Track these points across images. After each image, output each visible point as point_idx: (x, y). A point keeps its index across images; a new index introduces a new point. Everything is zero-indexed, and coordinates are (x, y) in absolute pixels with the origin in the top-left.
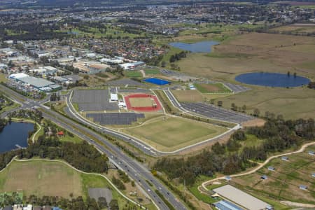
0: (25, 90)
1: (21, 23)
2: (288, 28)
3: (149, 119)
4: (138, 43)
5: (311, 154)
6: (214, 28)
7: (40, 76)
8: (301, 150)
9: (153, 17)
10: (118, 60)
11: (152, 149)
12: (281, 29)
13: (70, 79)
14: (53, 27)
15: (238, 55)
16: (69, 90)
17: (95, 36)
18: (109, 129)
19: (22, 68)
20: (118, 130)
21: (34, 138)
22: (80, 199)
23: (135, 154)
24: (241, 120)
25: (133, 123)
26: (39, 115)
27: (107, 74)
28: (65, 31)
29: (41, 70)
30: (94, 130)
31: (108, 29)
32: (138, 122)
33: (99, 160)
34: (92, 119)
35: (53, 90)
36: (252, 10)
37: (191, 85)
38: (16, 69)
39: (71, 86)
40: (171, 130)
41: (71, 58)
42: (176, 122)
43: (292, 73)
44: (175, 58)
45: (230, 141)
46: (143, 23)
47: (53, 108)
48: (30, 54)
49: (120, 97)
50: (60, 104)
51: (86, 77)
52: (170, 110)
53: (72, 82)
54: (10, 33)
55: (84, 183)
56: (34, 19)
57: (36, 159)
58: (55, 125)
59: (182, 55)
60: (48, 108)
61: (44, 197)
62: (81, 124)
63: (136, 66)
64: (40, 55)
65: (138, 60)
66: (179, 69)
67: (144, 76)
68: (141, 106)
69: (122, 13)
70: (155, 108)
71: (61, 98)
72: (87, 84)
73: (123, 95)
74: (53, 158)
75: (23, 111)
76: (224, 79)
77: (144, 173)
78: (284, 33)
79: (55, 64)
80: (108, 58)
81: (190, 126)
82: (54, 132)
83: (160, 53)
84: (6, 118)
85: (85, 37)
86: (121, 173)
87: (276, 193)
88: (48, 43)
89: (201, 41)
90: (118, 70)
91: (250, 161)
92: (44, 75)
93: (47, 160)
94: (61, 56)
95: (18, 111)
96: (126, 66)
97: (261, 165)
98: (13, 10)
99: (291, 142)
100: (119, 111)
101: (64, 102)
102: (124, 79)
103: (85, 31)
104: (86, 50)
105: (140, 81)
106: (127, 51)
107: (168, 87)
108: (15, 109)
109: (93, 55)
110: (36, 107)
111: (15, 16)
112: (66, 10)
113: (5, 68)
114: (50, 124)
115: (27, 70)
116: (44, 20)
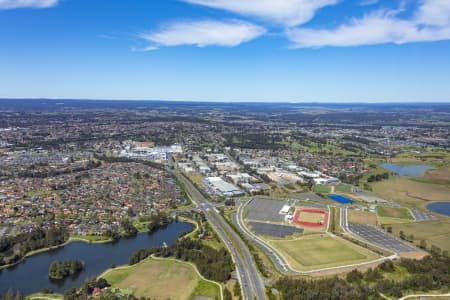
0: (209, 193)
1: (251, 133)
3: (306, 234)
6: (440, 153)
7: (232, 181)
9: (383, 137)
10: (315, 175)
11: (287, 267)
13: (258, 187)
14: (276, 138)
16: (250, 198)
17: (312, 150)
18: (261, 239)
19: (222, 173)
23: (266, 268)
25: (287, 237)
27: (296, 187)
28: (284, 143)
29: (237, 176)
31: (327, 145)
32: (292, 236)
33: (226, 269)
34: (250, 227)
35: (235, 196)
37: (373, 207)
38: (216, 173)
39: (255, 193)
40: (320, 249)
42: (330, 240)
44: (373, 179)
46: (367, 142)
47: (222, 213)
48: (238, 161)
49: (292, 209)
50: (232, 209)
52: (334, 229)
53: (257, 190)
54: (235, 140)
55: (197, 289)
56: (265, 130)
57: (172, 259)
58: (212, 230)
59: (385, 176)
60: (218, 212)
62: (236, 230)
63: (329, 182)
64: (246, 163)
65: (335, 176)
66: (371, 190)
67: (332, 192)
69: (353, 131)
70: (319, 224)
71: (237, 204)
72: (270, 193)
73: (297, 208)
74: (187, 260)
75: (193, 212)
76: (413, 206)
77: (259, 290)
79: (253, 173)
80: (307, 171)
81: (343, 248)
82: (206, 235)
83: (362, 172)
84: (174, 217)
85: (299, 150)
86: (237, 286)
88: (260, 153)
89: (415, 164)
90: (310, 184)
91: (382, 295)
92: (236, 182)
93: (180, 261)
94: (265, 165)
95: (189, 211)
96: (318, 181)
100: (282, 224)
101: (237, 208)
102: (311, 192)
103: (304, 145)
104: (292, 162)
105: (323, 196)
106: (330, 166)
107: (348, 206)
108: (188, 209)
109: (295, 167)
110: (208, 209)
111: (251, 126)
112: (301, 124)
113: (207, 171)
114: (207, 226)
115: (225, 175)
116: (272, 132)
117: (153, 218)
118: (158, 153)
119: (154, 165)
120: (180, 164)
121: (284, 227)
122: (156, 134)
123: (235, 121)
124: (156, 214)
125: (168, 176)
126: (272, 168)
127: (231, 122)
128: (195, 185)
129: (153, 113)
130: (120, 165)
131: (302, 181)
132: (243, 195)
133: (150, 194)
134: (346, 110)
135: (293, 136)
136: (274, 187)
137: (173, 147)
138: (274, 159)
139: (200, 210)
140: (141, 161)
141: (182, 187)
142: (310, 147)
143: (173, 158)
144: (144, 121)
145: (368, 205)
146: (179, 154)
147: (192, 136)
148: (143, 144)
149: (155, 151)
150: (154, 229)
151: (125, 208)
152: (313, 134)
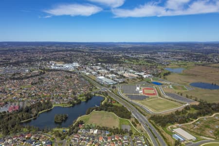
0: (102, 83)
1: (105, 56)
2: (215, 65)
3: (151, 98)
4: (151, 67)
5: (217, 118)
6: (184, 63)
7: (110, 78)
8: (213, 116)
9: (160, 57)
10: (142, 74)
12: (212, 65)
13: (121, 80)
14: (118, 58)
15: (192, 75)
16: (120, 85)
18: (134, 101)
19: (103, 74)
20: (137, 102)
21: (103, 103)
22: (117, 129)
23: (142, 112)
24: (189, 102)
26: (106, 94)
27: (137, 79)
28: (122, 61)
29: (110, 76)
30: (128, 101)
31: (140, 61)
32: (146, 99)
33: (128, 114)
34: (127, 97)
35: (114, 84)
36: (201, 56)
37: (171, 86)
38: (100, 75)
39: (122, 83)
40: (160, 104)
41: (123, 72)
42: (162, 100)
43: (214, 83)
44: (166, 74)
45: (183, 110)
46: (155, 59)
47: (112, 91)
48: (106, 69)
49: (140, 89)
50: (116, 90)
51: (128, 80)
52: (160, 96)
54: (100, 60)
55: (120, 122)
56: (110, 55)
57: (102, 112)
58: (112, 99)
59: (168, 73)
61: (103, 127)
62: (123, 98)
63: (149, 77)
64: (110, 70)
65: (150, 74)
66: (167, 79)
67: (152, 81)
70: (154, 94)
71: (117, 88)
72: (128, 82)
73: (142, 88)
74: (109, 111)
75: (100, 92)
76: (185, 84)
77: (145, 120)
78: (213, 67)
79: (116, 74)
80: (138, 73)
81: (168, 103)
82: (111, 101)
83: (159, 72)
84: (93, 94)
85: (130, 64)
86: (136, 120)
87: (199, 133)
88: (114, 65)
89: (177, 68)
90: (142, 78)
91: (191, 119)
92: (111, 78)
93: (107, 112)
94: (119, 70)
95: (98, 91)
96: (145, 76)
97: (195, 121)
99: (209, 112)
100: (139, 95)
102: (144, 81)
103: (131, 61)
104: (130, 69)
105: (149, 83)
106: (146, 70)
107: (161, 86)
110: (106, 90)
111: (103, 53)
112: (124, 52)
113: (96, 74)
114: (110, 98)
115: (105, 75)
116: (114, 56)
117: (85, 95)
119: (71, 72)
120: (82, 71)
121: (141, 96)
122: (63, 58)
124: (84, 93)
125: (80, 77)
127: (93, 51)
128: (94, 80)
130: (54, 73)
131: (138, 77)
132: (117, 84)
133: (77, 85)
134: (139, 46)
135: (123, 57)
137: (74, 64)
138: (122, 67)
139: (103, 91)
140: (63, 71)
141: (89, 81)
142: (134, 62)
143: (77, 68)
144: (53, 52)
145: (168, 85)
146: (79, 67)
149: (67, 66)
150: (88, 100)
151: (70, 91)
152: (131, 56)
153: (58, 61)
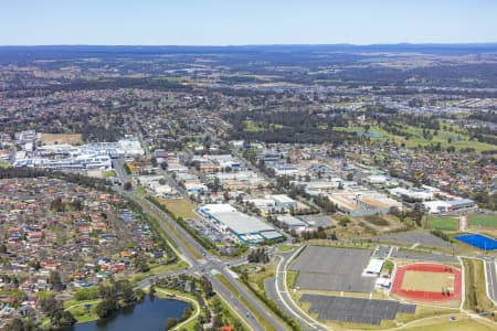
0: (213, 238)
1: (282, 109)
3: (422, 316)
4: (487, 162)
7: (255, 211)
10: (426, 194)
13: (312, 223)
14: (335, 120)
16: (298, 245)
17: (411, 143)
19: (232, 194)
25: (384, 323)
26: (208, 289)
27: (388, 219)
28: (354, 130)
29: (264, 202)
31: (441, 131)
32: (395, 321)
34: (307, 306)
35: (266, 242)
38: (221, 195)
39: (307, 236)
47: (245, 278)
48: (262, 168)
49: (388, 266)
50: (263, 270)
52: (476, 304)
53: (311, 230)
54: (251, 126)
56: (311, 103)
58: (227, 313)
60: (235, 276)
63: (454, 208)
64: (280, 173)
65: (465, 196)
67: (463, 229)
68: (420, 289)
70: (446, 295)
71: (272, 260)
72: (338, 235)
73: (397, 264)
75: (184, 278)
79: (297, 193)
80: (407, 188)
84: (146, 289)
85: (386, 144)
88: (307, 150)
90: (416, 212)
92: (265, 212)
94: (320, 176)
95: (176, 276)
96: (433, 206)
98: (284, 84)
100: (371, 296)
101: (274, 267)
102: (420, 230)
103: (394, 132)
104: (374, 170)
105: (445, 238)
106: (453, 175)
108: (172, 272)
109: (382, 179)
110: (214, 272)
111: (279, 96)
112: (383, 89)
113: (202, 192)
114: (218, 307)
115: (239, 199)
116: (326, 107)
117: (103, 292)
118: (93, 157)
119: (89, 183)
120: (142, 178)
121: (375, 302)
122: (85, 117)
123: (246, 86)
124: (107, 284)
125: (121, 206)
126: (335, 182)
127: (236, 87)
128: (180, 221)
129: (70, 73)
130: (17, 184)
131: (400, 207)
132: (285, 239)
133: (90, 243)
134: (470, 59)
135: (370, 113)
136: (344, 223)
137: (123, 143)
138: (337, 162)
139: (198, 275)
140: (58, 174)
141: (154, 226)
142: (408, 136)
144: (54, 89)
146: (137, 158)
147: (159, 118)
148: (60, 138)
149: (85, 154)
150: (109, 314)
151: (43, 273)
152: (409, 110)
153: (56, 132)
